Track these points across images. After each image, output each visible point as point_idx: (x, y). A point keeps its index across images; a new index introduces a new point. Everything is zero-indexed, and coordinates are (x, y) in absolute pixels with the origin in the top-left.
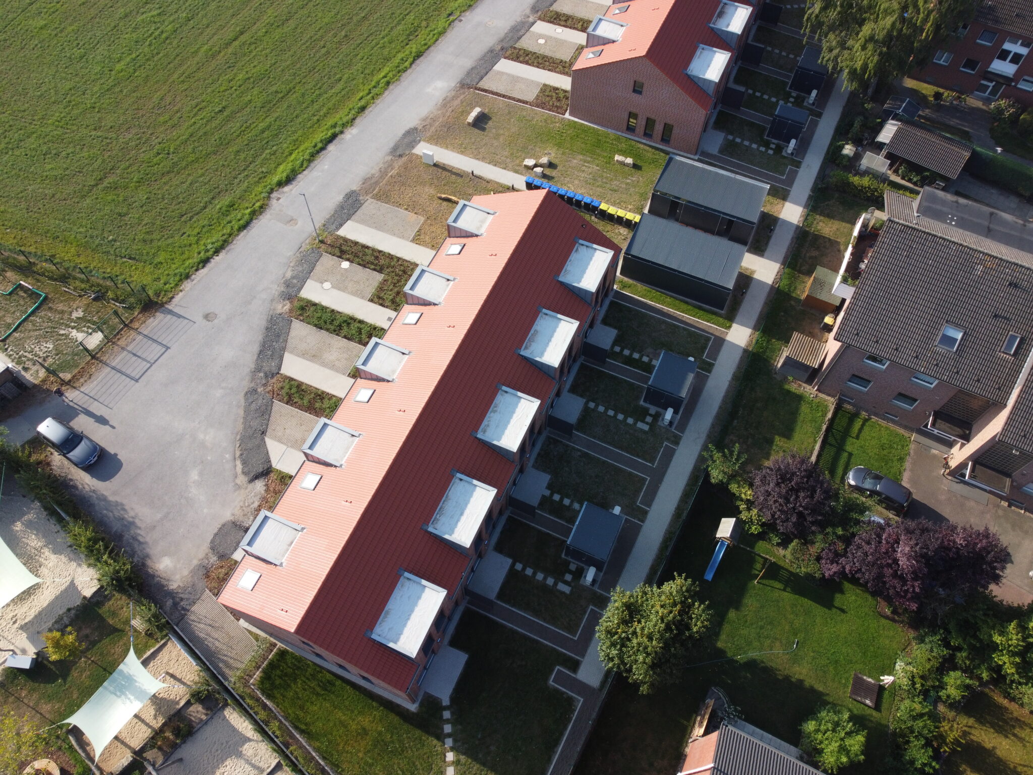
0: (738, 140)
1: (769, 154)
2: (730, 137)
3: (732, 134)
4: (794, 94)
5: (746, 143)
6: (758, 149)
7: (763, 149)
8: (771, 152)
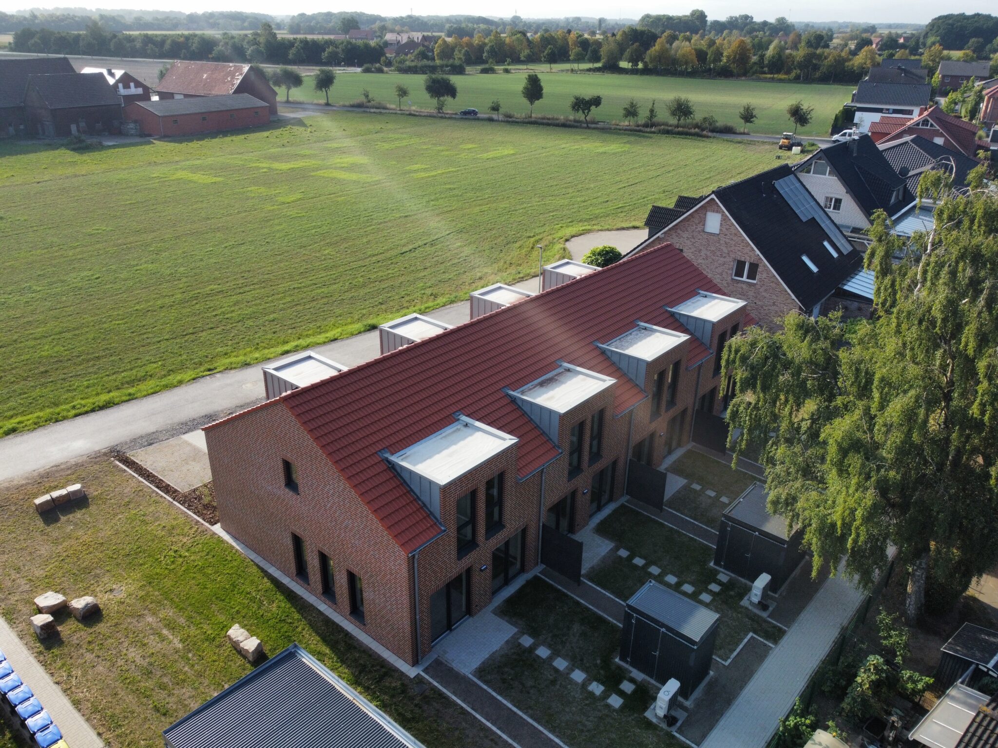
0: (543, 652)
1: (608, 706)
2: (527, 641)
3: (534, 632)
4: (723, 577)
5: (561, 664)
6: (584, 685)
7: (597, 688)
8: (615, 701)
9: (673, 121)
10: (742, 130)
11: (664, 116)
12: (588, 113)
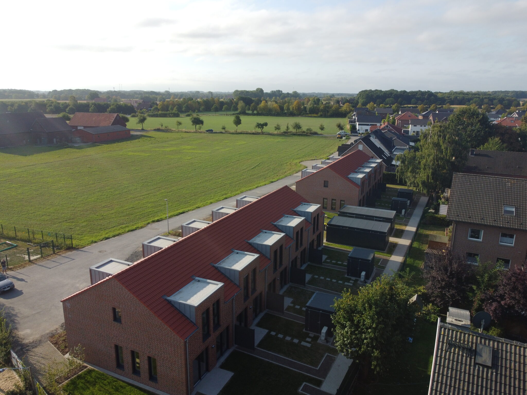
9: (294, 131)
10: (320, 133)
11: (292, 130)
12: (263, 129)
